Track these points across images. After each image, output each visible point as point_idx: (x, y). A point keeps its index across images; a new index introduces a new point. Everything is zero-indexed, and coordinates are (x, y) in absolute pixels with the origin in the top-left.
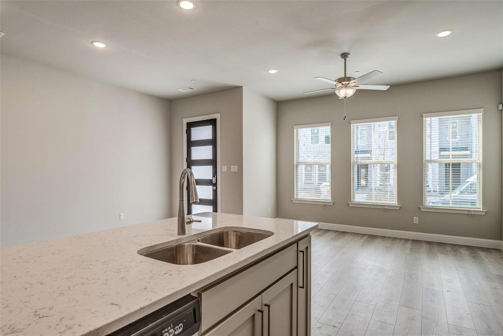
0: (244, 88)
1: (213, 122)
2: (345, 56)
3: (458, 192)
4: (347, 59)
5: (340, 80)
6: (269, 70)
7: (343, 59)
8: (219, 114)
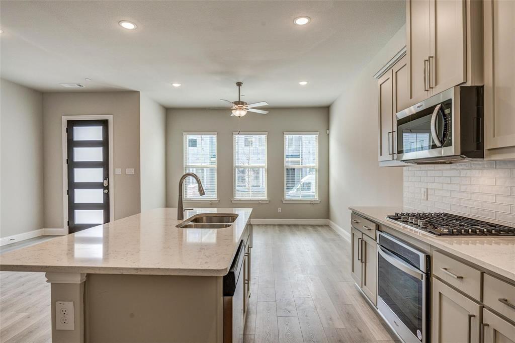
0: (141, 93)
1: (104, 123)
2: (239, 84)
3: (296, 190)
4: (241, 87)
5: (236, 103)
6: (173, 84)
7: (238, 87)
8: (112, 115)
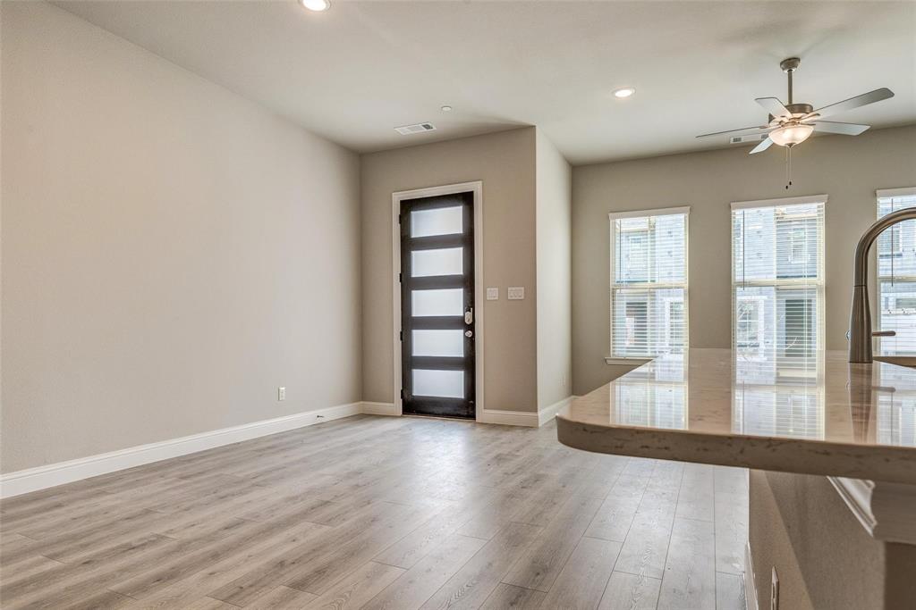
0: (538, 130)
1: (467, 199)
2: (790, 63)
4: (794, 70)
6: (616, 91)
7: (786, 71)
8: (481, 182)
